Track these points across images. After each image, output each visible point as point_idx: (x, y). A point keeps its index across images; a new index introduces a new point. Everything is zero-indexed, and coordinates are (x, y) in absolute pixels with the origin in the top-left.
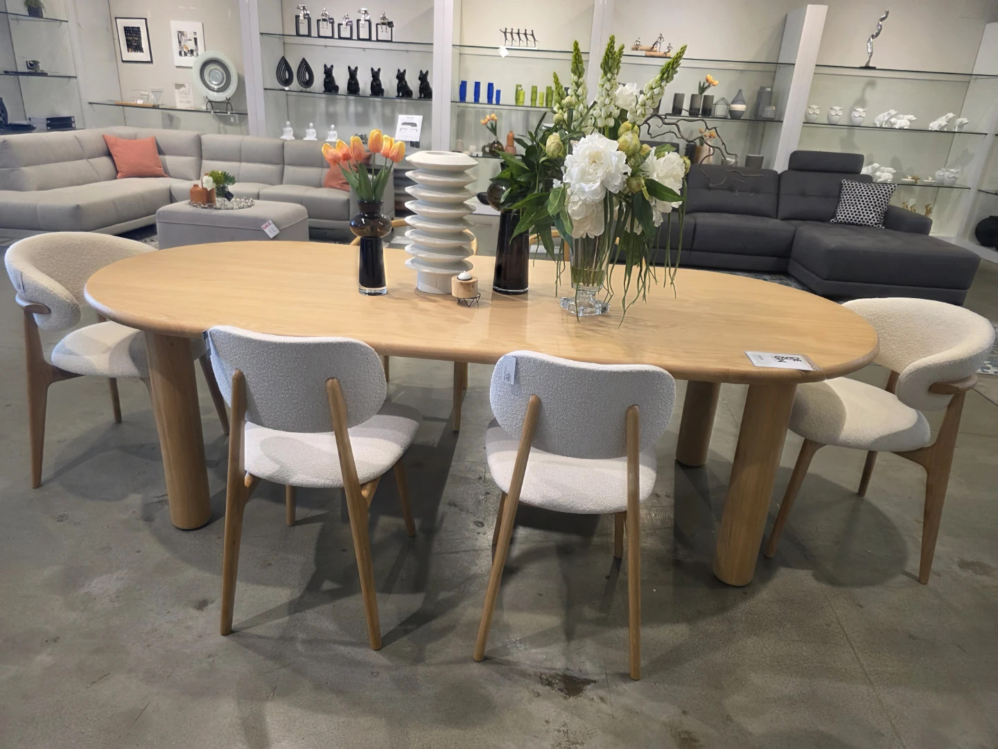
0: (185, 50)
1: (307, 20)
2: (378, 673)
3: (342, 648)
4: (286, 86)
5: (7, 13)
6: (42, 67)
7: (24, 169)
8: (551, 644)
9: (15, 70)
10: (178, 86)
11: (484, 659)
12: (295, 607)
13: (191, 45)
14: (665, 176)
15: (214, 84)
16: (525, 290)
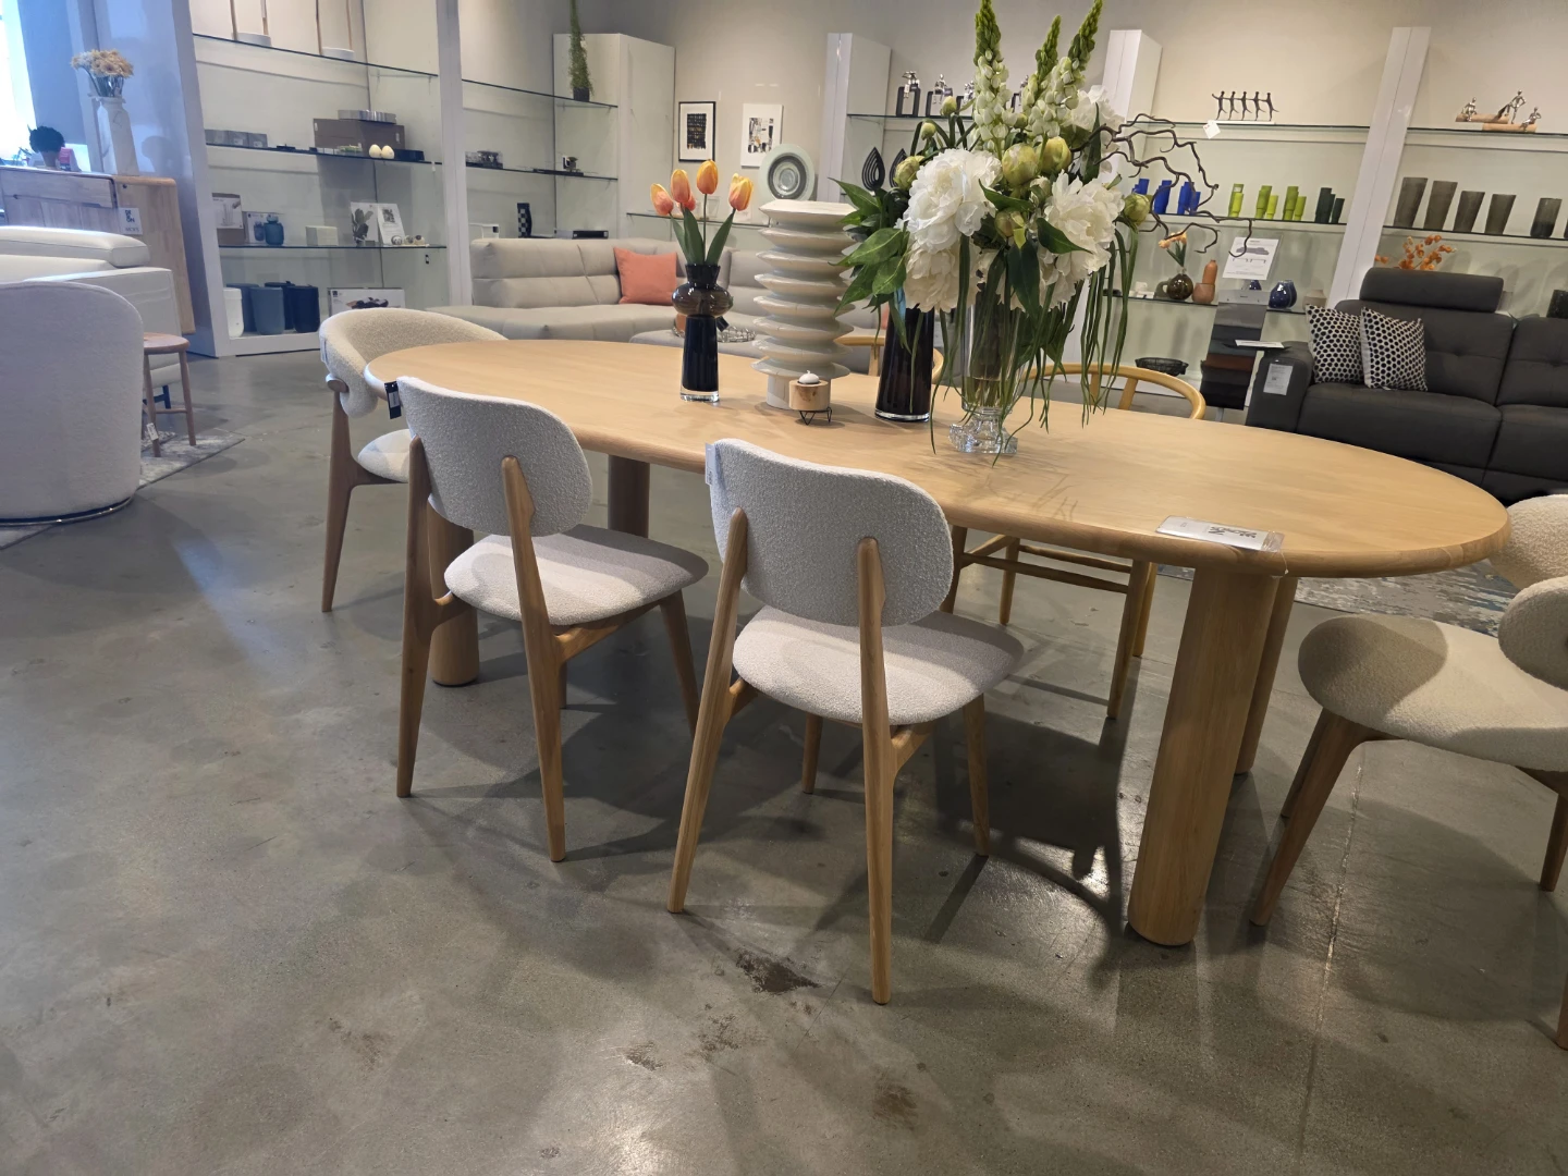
0: (756, 144)
1: (913, 93)
2: (538, 885)
3: (517, 847)
5: (554, 96)
7: (506, 280)
8: (788, 924)
9: (553, 169)
11: (680, 912)
12: (500, 791)
13: (764, 138)
14: (1069, 216)
15: (783, 190)
16: (919, 417)
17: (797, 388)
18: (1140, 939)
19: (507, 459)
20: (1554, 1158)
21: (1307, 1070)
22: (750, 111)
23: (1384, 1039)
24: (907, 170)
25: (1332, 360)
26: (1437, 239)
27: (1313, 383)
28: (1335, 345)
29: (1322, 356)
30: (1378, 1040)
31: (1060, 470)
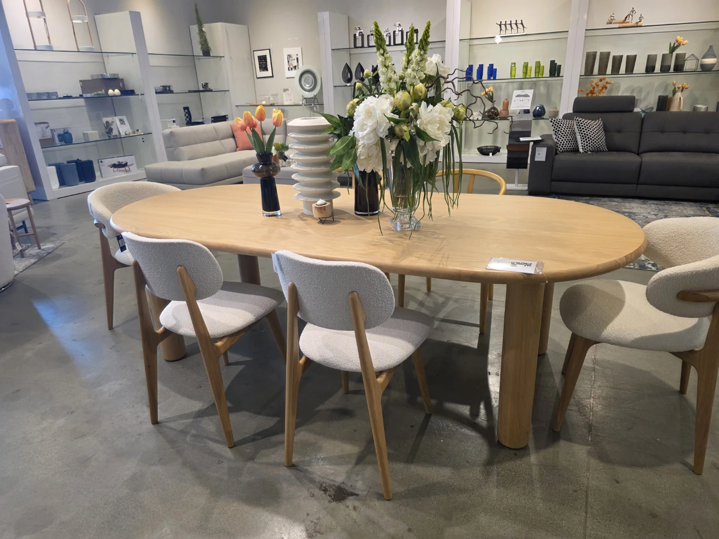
0: (291, 66)
1: (360, 36)
2: (222, 462)
3: (211, 443)
4: (348, 83)
5: (194, 56)
6: (210, 86)
7: (181, 148)
8: (342, 464)
9: (198, 90)
10: (285, 90)
11: (291, 466)
12: (201, 414)
13: (295, 63)
14: (429, 122)
15: (307, 87)
16: (375, 212)
17: (316, 207)
18: (504, 447)
19: (179, 267)
20: (698, 531)
21: (584, 503)
22: (287, 51)
23: (618, 482)
24: (351, 107)
25: (564, 142)
26: (604, 79)
27: (556, 154)
28: (564, 135)
29: (559, 141)
30: (615, 483)
31: (441, 236)
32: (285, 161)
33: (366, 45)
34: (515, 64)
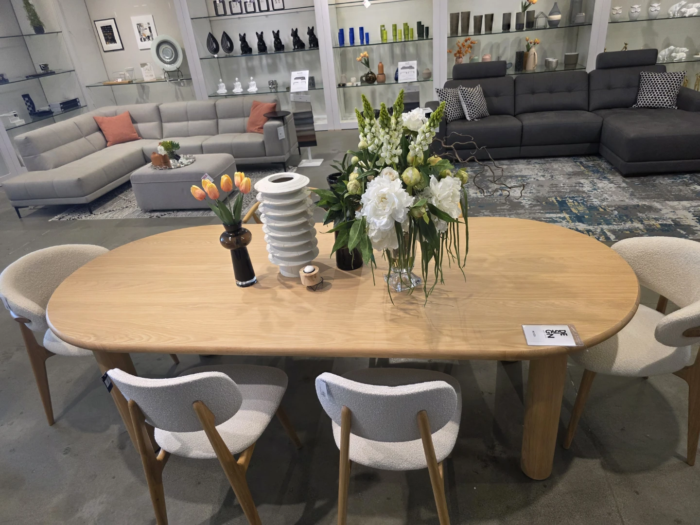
0: (144, 37)
1: (221, 3)
4: (215, 54)
5: (23, 35)
6: (51, 68)
9: (35, 73)
10: (143, 65)
13: (147, 33)
15: (167, 59)
17: (306, 276)
22: (135, 20)
23: (637, 493)
25: (452, 111)
26: (469, 39)
27: (447, 123)
28: (451, 105)
29: (447, 110)
30: (636, 494)
32: (178, 160)
33: (229, 12)
34: (384, 26)
